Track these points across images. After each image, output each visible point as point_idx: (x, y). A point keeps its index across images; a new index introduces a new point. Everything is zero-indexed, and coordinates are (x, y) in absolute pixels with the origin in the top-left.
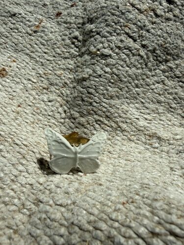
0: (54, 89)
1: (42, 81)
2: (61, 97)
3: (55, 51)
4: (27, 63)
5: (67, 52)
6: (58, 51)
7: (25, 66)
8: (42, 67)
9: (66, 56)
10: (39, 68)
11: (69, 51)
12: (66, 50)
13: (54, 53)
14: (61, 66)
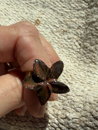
0: (72, 31)
1: (63, 26)
2: (77, 35)
3: (70, 6)
4: (52, 15)
5: (79, 6)
6: (73, 5)
7: (51, 17)
8: (62, 16)
9: (79, 9)
10: (60, 17)
11: (81, 5)
12: (78, 5)
13: (70, 7)
14: (75, 16)
